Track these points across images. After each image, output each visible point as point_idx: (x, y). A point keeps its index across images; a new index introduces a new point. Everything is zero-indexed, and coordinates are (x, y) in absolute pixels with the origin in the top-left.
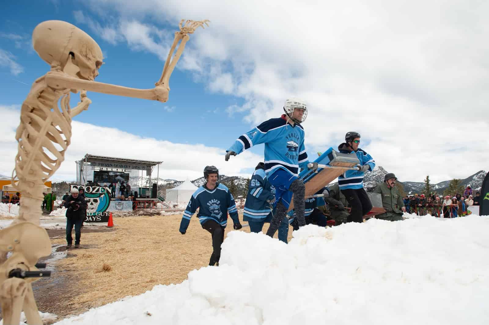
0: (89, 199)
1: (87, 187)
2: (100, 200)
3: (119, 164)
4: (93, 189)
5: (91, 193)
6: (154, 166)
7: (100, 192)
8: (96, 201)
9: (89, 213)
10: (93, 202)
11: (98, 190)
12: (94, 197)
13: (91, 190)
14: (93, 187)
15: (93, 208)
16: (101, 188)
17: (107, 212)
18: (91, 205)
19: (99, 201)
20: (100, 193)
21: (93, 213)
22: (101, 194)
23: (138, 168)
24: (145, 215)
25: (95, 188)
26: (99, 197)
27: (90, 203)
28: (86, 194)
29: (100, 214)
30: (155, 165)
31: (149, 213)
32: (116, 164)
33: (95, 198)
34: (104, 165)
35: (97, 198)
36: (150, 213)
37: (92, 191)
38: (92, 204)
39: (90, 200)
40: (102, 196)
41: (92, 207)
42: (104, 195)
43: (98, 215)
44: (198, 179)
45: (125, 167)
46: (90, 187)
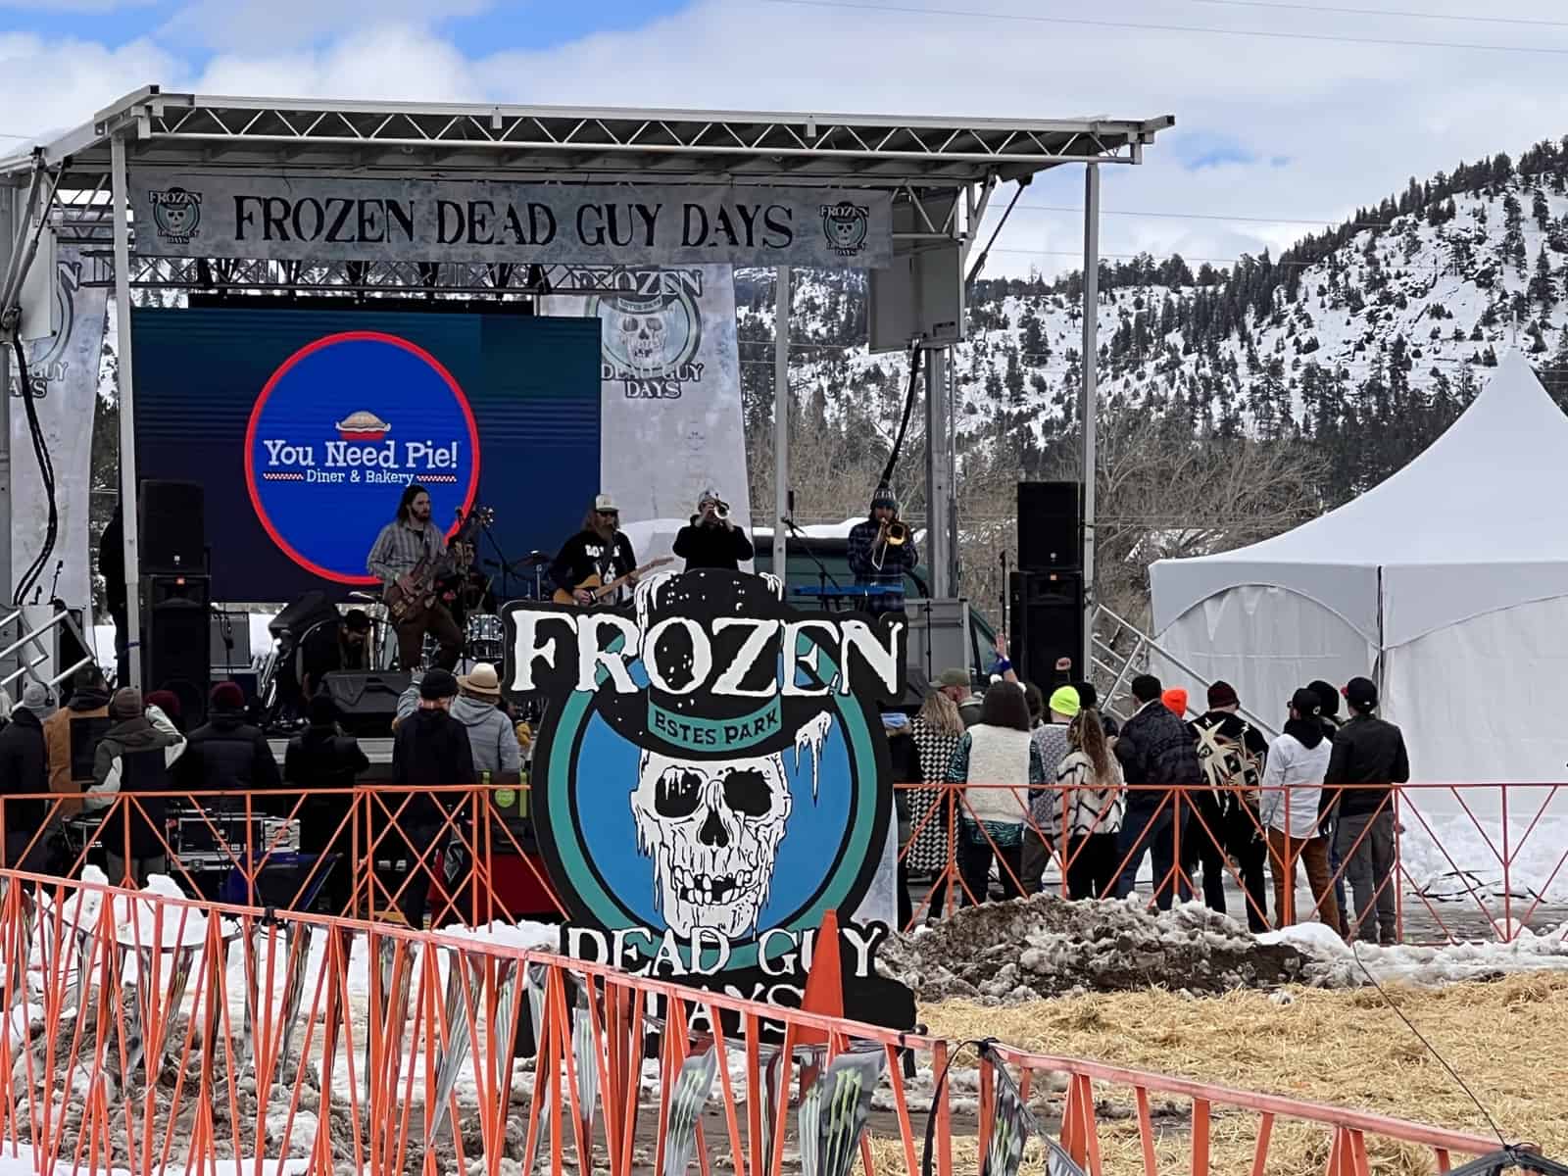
0: (687, 777)
1: (660, 628)
2: (795, 775)
3: (502, 201)
4: (725, 648)
5: (707, 704)
6: (1004, 189)
7: (790, 690)
8: (748, 794)
9: (688, 942)
10: (725, 813)
11: (765, 668)
12: (736, 744)
13: (702, 662)
14: (719, 624)
15: (730, 883)
16: (791, 630)
17: (865, 935)
18: (706, 849)
19: (779, 800)
20: (787, 701)
21: (734, 944)
22: (798, 712)
23: (760, 231)
24: (1105, 982)
25: (744, 633)
26: (782, 741)
27: (701, 815)
28: (652, 708)
29: (797, 950)
30: (1025, 181)
31: (1147, 947)
32: (460, 193)
33: (742, 765)
34: (308, 215)
35: (759, 764)
36: (1161, 956)
37: (712, 679)
38: (714, 832)
39: (692, 781)
40: (811, 732)
41: (718, 873)
42: (824, 717)
43: (776, 963)
44: (1375, 221)
45: (595, 221)
46: (694, 627)
